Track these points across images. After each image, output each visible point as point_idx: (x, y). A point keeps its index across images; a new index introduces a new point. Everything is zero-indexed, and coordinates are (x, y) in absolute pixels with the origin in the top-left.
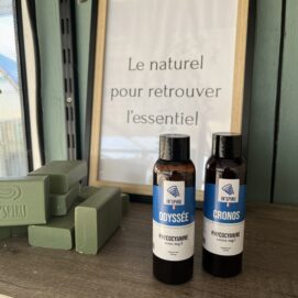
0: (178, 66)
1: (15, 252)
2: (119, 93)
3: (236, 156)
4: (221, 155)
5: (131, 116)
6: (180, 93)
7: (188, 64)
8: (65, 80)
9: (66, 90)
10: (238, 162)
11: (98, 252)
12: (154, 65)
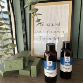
0: (53, 25)
2: (38, 32)
3: (70, 48)
6: (54, 32)
7: (56, 24)
8: (23, 27)
9: (23, 30)
10: (70, 50)
11: (37, 76)
12: (47, 25)
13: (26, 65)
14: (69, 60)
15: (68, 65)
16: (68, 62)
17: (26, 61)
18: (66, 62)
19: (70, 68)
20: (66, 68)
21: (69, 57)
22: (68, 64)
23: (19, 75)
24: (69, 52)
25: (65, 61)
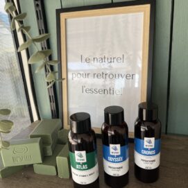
1: (28, 178)
3: (154, 119)
4: (144, 119)
5: (84, 89)
10: (155, 122)
13: (50, 152)
14: (153, 144)
15: (151, 155)
16: (151, 150)
17: (48, 144)
18: (147, 150)
19: (154, 161)
20: (147, 161)
21: (154, 138)
22: (150, 153)
23: (35, 173)
24: (153, 127)
25: (145, 147)
